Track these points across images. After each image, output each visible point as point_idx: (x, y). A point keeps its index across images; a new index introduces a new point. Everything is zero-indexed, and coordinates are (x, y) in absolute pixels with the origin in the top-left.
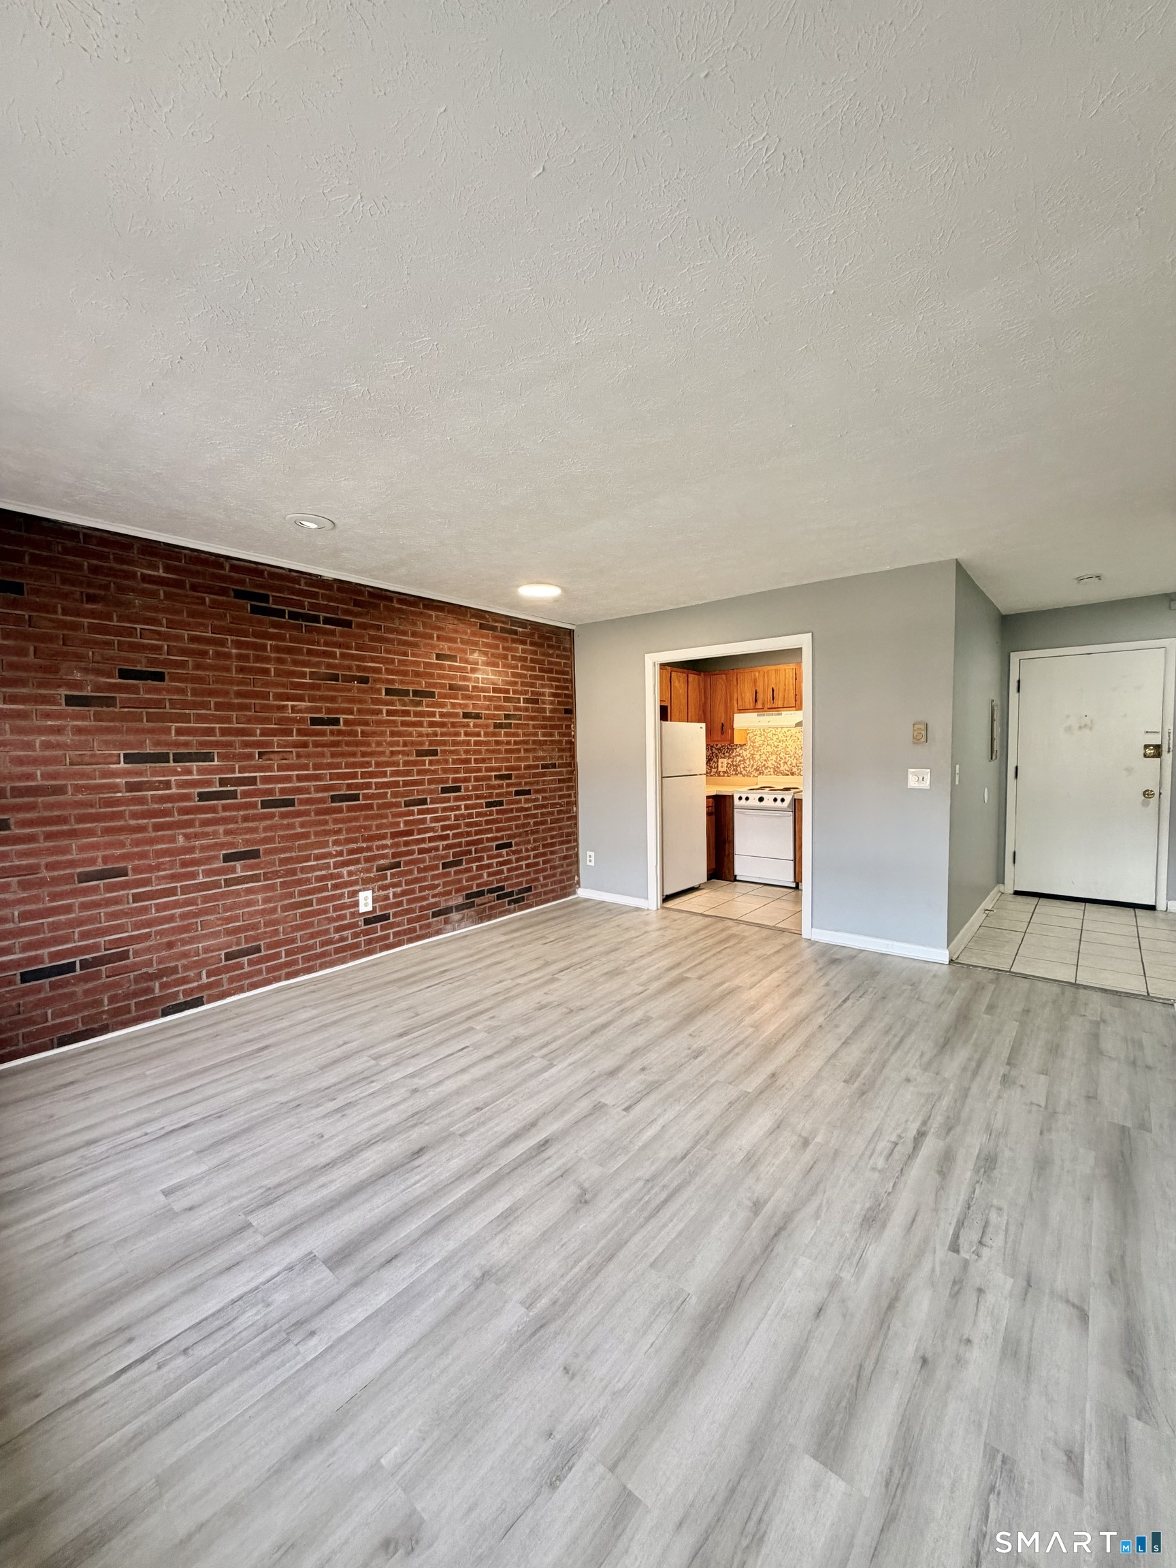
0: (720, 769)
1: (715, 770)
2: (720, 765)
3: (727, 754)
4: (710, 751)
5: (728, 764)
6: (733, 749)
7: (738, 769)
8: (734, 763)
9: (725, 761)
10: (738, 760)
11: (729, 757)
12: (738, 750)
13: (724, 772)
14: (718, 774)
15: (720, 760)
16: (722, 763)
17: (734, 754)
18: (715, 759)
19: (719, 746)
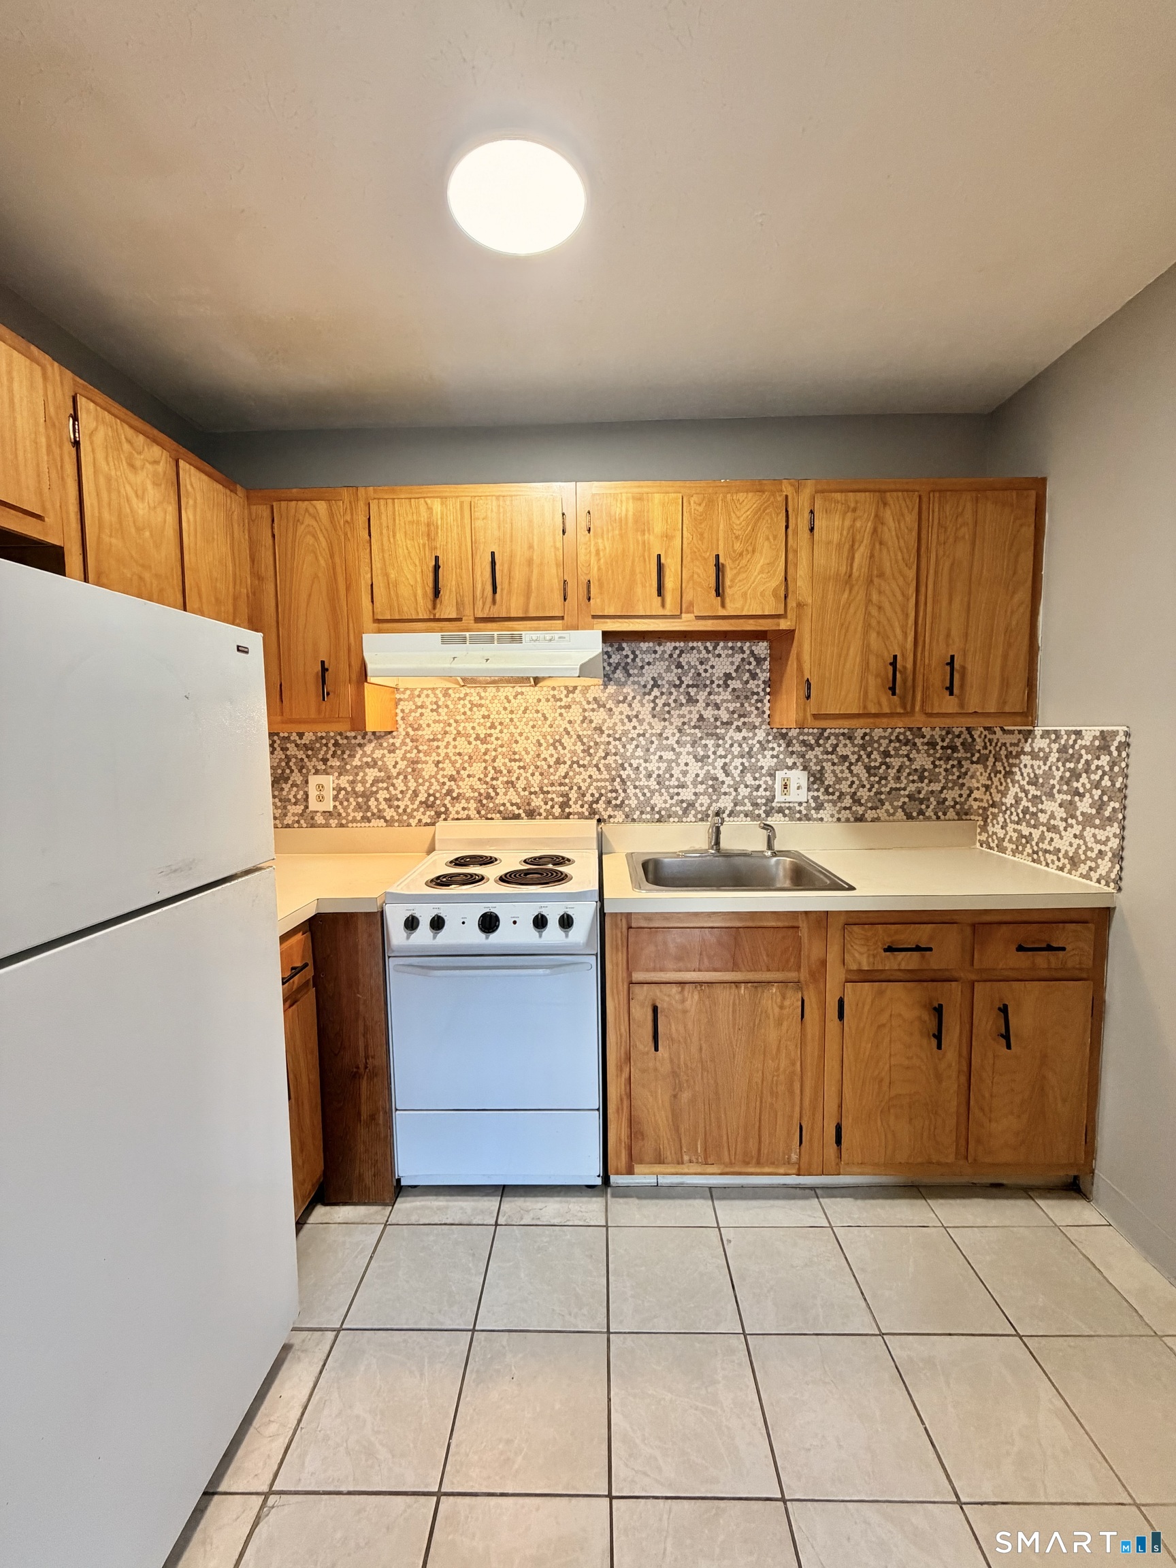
0: (313, 805)
1: (299, 809)
2: (313, 793)
3: (335, 763)
4: (279, 754)
5: (339, 789)
6: (352, 749)
7: (372, 803)
8: (359, 788)
9: (329, 781)
10: (370, 779)
11: (342, 771)
12: (369, 748)
13: (328, 814)
14: (309, 819)
15: (314, 780)
16: (320, 787)
17: (356, 762)
18: (297, 777)
19: (308, 737)
